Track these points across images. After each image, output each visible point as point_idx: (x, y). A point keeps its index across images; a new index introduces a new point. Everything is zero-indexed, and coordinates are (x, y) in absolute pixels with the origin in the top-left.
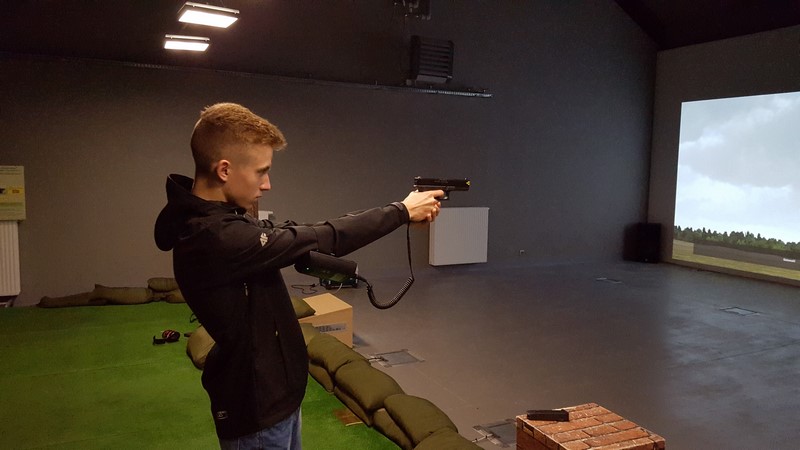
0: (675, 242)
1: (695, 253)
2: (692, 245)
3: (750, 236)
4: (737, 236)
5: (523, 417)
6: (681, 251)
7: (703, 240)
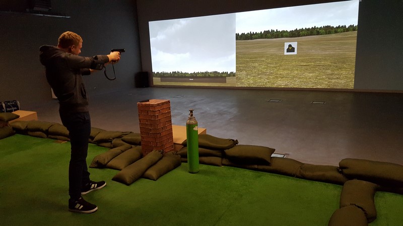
0: (154, 78)
1: (161, 81)
2: (160, 78)
3: (178, 72)
4: (174, 73)
6: (156, 81)
7: (163, 76)
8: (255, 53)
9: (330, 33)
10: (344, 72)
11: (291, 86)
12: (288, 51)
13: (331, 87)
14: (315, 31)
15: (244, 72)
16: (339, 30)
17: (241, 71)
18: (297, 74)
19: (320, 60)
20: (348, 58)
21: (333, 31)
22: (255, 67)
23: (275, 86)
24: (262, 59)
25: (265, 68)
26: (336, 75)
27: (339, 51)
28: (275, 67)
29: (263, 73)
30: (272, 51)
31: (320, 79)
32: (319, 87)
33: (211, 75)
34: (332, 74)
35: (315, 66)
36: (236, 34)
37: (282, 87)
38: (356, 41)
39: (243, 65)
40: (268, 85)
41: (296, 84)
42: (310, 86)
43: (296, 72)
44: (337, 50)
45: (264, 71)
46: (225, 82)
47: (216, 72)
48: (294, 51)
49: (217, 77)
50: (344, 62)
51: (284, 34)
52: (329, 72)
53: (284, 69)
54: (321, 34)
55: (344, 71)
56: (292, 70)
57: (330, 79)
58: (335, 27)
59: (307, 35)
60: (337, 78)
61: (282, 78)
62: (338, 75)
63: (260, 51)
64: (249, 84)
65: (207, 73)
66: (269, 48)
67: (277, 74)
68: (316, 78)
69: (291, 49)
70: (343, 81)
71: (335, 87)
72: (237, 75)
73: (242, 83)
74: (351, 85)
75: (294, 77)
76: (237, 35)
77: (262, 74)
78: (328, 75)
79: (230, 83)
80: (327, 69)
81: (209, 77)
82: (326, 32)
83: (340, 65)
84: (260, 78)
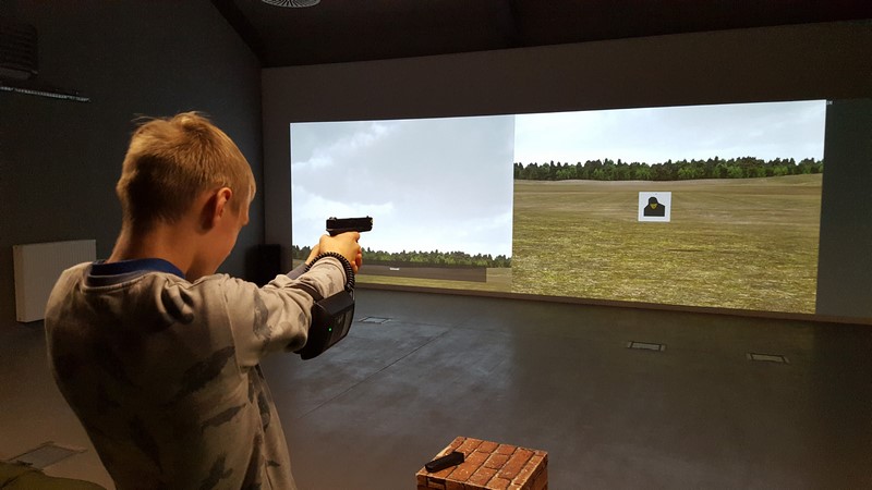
5: (423, 472)
8: (564, 212)
9: (753, 174)
10: (790, 272)
11: (656, 299)
12: (648, 212)
13: (759, 307)
14: (717, 168)
15: (534, 258)
16: (777, 169)
17: (525, 253)
18: (670, 271)
19: (730, 240)
20: (800, 237)
21: (763, 169)
22: (562, 247)
23: (613, 296)
24: (579, 229)
25: (588, 251)
26: (771, 277)
27: (777, 219)
28: (614, 250)
29: (582, 263)
30: (607, 210)
31: (729, 287)
32: (727, 305)
33: (447, 260)
34: (760, 276)
35: (717, 254)
36: (516, 165)
37: (633, 300)
38: (820, 197)
39: (532, 241)
40: (597, 294)
41: (669, 295)
42: (704, 301)
43: (668, 265)
44: (772, 218)
45: (587, 258)
46: (483, 279)
47: (460, 254)
48: (663, 215)
49: (463, 266)
50: (789, 249)
51: (638, 172)
52: (753, 269)
53: (638, 257)
54: (732, 177)
55: (791, 270)
56: (658, 260)
57: (754, 287)
58: (767, 161)
59: (696, 178)
60: (774, 286)
61: (632, 278)
62: (776, 278)
63: (576, 210)
64: (545, 288)
65: (435, 254)
66: (601, 201)
67: (619, 268)
68: (721, 284)
69: (655, 209)
70: (787, 295)
71: (768, 308)
72: (515, 264)
73: (528, 285)
74: (809, 306)
75: (663, 276)
76: (518, 168)
77: (579, 265)
78: (749, 276)
79: (495, 282)
80: (747, 263)
81: (443, 265)
82: (744, 172)
83: (780, 254)
84: (576, 276)
